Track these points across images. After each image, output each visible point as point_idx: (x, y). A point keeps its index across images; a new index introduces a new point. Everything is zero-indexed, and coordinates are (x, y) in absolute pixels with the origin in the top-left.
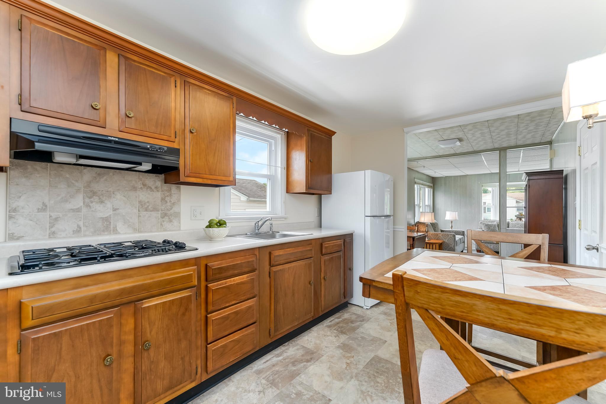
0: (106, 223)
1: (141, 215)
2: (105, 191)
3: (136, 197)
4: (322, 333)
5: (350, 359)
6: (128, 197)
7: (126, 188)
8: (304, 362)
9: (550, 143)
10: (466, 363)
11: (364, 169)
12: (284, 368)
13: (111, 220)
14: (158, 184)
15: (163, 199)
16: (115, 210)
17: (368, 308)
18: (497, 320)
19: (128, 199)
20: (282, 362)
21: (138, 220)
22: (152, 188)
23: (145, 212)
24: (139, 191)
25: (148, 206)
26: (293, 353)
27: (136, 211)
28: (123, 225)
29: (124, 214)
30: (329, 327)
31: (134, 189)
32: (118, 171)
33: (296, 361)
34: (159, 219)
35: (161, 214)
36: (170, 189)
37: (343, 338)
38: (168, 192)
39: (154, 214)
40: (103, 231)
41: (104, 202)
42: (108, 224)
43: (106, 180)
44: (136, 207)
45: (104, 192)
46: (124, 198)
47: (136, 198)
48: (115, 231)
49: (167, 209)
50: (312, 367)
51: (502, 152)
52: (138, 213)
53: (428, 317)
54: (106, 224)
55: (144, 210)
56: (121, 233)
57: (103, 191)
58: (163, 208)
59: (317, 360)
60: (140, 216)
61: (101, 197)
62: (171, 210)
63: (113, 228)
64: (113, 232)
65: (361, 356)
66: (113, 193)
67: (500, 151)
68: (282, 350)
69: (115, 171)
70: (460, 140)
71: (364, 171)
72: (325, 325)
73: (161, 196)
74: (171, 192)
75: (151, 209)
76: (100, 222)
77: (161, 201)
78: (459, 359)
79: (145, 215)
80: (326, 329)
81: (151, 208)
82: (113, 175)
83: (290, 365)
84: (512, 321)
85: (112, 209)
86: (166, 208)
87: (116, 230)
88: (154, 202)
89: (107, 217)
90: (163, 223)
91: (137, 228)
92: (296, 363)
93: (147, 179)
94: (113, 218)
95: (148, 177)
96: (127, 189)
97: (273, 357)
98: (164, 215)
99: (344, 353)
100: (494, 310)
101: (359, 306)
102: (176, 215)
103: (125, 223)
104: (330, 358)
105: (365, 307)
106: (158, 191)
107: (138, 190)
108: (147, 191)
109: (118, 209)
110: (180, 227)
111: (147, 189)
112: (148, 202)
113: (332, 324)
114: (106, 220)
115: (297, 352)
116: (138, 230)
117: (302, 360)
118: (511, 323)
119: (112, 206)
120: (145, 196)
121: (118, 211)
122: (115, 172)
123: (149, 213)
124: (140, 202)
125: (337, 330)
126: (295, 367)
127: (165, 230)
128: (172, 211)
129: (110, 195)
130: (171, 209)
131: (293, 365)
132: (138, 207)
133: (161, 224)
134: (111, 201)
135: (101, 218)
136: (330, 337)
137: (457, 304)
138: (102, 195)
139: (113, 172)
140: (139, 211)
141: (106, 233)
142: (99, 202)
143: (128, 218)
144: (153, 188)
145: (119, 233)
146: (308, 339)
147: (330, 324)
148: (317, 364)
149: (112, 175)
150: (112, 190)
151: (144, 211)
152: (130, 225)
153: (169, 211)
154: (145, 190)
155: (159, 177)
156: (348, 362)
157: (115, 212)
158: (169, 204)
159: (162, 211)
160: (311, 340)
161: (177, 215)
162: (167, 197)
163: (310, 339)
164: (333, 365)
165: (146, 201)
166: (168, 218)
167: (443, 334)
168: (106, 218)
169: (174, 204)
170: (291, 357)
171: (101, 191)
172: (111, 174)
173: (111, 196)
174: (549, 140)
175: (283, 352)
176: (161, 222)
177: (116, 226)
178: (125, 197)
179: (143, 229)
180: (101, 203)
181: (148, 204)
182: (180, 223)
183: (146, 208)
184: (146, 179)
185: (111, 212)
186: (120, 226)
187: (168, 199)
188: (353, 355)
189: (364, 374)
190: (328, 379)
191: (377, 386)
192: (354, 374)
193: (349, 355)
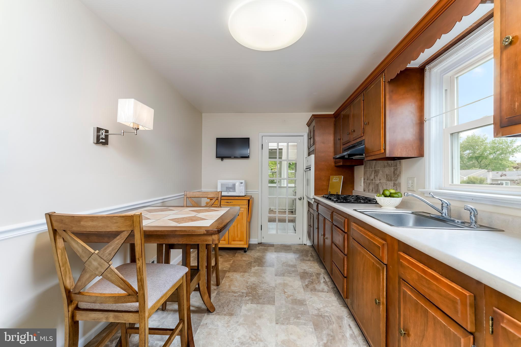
15: (394, 173)
21: (386, 187)
23: (388, 182)
27: (385, 181)
35: (393, 184)
36: (397, 164)
59: (303, 287)
73: (393, 170)
74: (397, 167)
86: (395, 179)
88: (391, 174)
99: (296, 297)
102: (399, 185)
106: (392, 167)
120: (388, 171)
128: (397, 182)
143: (383, 185)
144: (390, 165)
148: (300, 285)
159: (393, 181)
166: (396, 187)
169: (398, 176)
185: (379, 181)
188: (289, 299)
189: (271, 290)
190: (285, 282)
191: (260, 288)
192: (276, 288)
193: (290, 298)
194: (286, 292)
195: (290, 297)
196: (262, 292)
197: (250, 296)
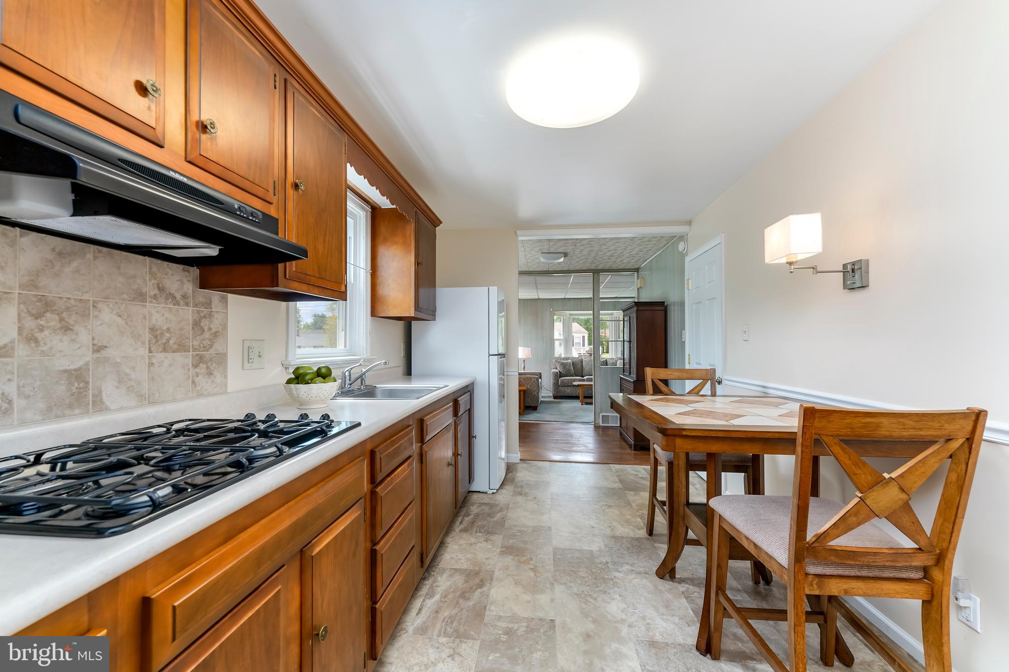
0: (76, 384)
1: (154, 361)
2: (75, 299)
3: (145, 318)
4: (462, 542)
5: (531, 563)
6: (128, 317)
7: (123, 293)
8: (477, 589)
9: (637, 270)
10: (863, 476)
11: (488, 285)
12: (455, 608)
13: (89, 376)
14: (188, 289)
15: (196, 324)
16: (98, 349)
17: (495, 491)
18: (894, 432)
19: (126, 323)
20: (445, 602)
21: (149, 372)
22: (175, 298)
23: (163, 355)
24: (151, 302)
25: (168, 341)
26: (449, 583)
27: (143, 352)
28: (117, 387)
29: (118, 361)
30: (465, 530)
31: (140, 297)
32: (105, 250)
33: (463, 593)
34: (189, 370)
35: (192, 359)
36: (209, 302)
37: (498, 539)
38: (206, 308)
39: (179, 357)
40: (70, 406)
41: (72, 330)
42: (81, 388)
43: (77, 271)
44: (143, 343)
45: (72, 302)
46: (119, 320)
47: (144, 321)
48: (99, 405)
49: (204, 347)
50: (493, 592)
51: (596, 275)
52: (149, 356)
53: (835, 444)
54: (77, 388)
55: (160, 350)
56: (112, 408)
57: (68, 298)
58: (196, 343)
59: (492, 580)
60: (152, 364)
61: (65, 315)
62: (211, 348)
63: (93, 395)
64: (93, 409)
65: (540, 554)
66: (94, 306)
67: (593, 274)
68: (428, 586)
69: (98, 249)
70: (565, 255)
71: (487, 288)
72: (457, 530)
73: (192, 316)
74: (211, 308)
75: (175, 347)
76: (62, 382)
77: (193, 328)
78: (857, 474)
79: (163, 361)
80: (464, 535)
81: (175, 343)
82: (95, 258)
83: (461, 600)
84: (905, 430)
85: (91, 349)
86: (202, 345)
87: (101, 401)
88: (181, 329)
89: (79, 369)
90: (197, 380)
91: (146, 393)
92: (467, 595)
93: (166, 274)
94: (93, 371)
95: (168, 270)
96: (125, 296)
97: (424, 601)
98: (199, 360)
99: (515, 558)
100: (894, 423)
101: (479, 492)
102: (219, 361)
103: (120, 382)
104: (505, 571)
105: (491, 492)
106: (187, 304)
107: (148, 299)
108: (167, 304)
109: (106, 347)
110: (226, 386)
111: (167, 299)
112: (168, 329)
113: (465, 526)
114: (78, 376)
115: (454, 579)
116: (147, 399)
117: (471, 588)
118: (904, 431)
119: (91, 339)
120: (163, 315)
121: (104, 354)
122: (100, 252)
123: (170, 355)
124: (152, 330)
125: (480, 532)
126: (471, 601)
127: (200, 395)
128: (212, 351)
129: (87, 312)
130: (211, 346)
131: (465, 599)
132: (149, 341)
133: (193, 382)
134: (90, 327)
135: (65, 371)
136: (480, 544)
137: (866, 426)
138: (68, 309)
139: (94, 251)
140: (150, 351)
141: (77, 411)
142: (61, 328)
143: (128, 371)
144: (178, 296)
145: (107, 409)
146: (451, 556)
147: (462, 527)
148: (496, 585)
149: (92, 258)
150: (91, 300)
151: (161, 352)
152: (129, 387)
153: (207, 350)
154: (163, 301)
155: (189, 272)
156: (531, 568)
157: (97, 355)
158: (207, 335)
159: (194, 350)
160: (457, 556)
161: (222, 359)
162: (203, 320)
163: (454, 556)
164: (516, 578)
165: (165, 328)
166: (205, 366)
167: (846, 456)
168: (75, 370)
169: (216, 334)
170: (452, 590)
171: (65, 300)
172: (90, 256)
173: (89, 314)
174: (637, 267)
175: (432, 587)
176: (193, 376)
177: (100, 392)
178: (120, 317)
179: (157, 395)
180: (66, 330)
181: (168, 335)
182: (226, 377)
183: (165, 344)
184: (165, 276)
185: (89, 357)
186: (110, 391)
187: (205, 323)
188: (529, 556)
189: (562, 575)
190: (527, 597)
191: (586, 582)
192: (551, 579)
193: (525, 558)
194: (532, 569)
195: (525, 560)
196: (580, 571)
197: (600, 563)
